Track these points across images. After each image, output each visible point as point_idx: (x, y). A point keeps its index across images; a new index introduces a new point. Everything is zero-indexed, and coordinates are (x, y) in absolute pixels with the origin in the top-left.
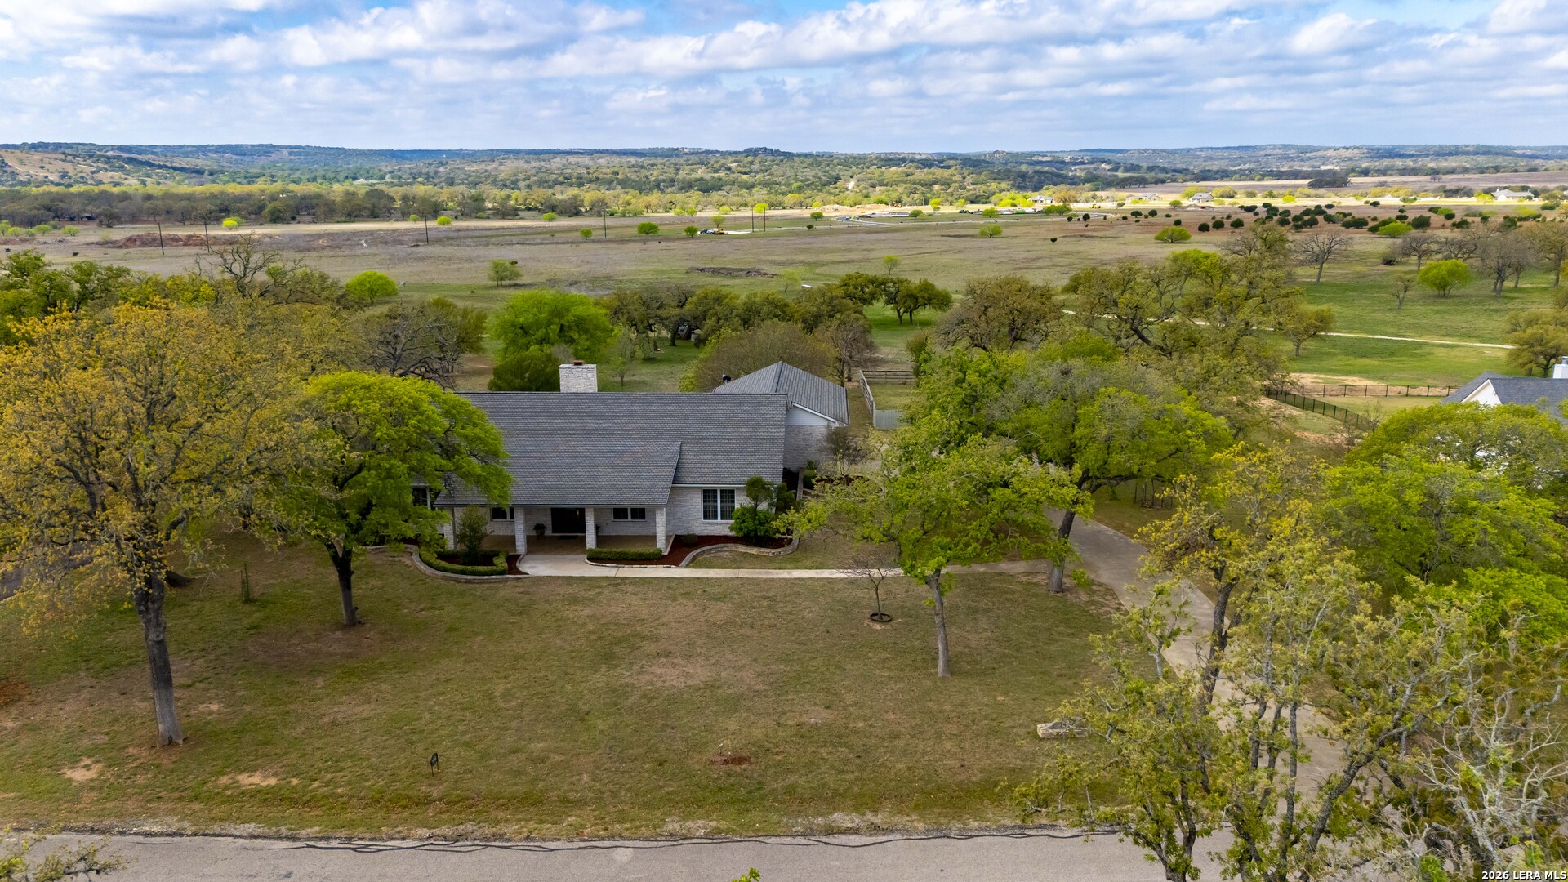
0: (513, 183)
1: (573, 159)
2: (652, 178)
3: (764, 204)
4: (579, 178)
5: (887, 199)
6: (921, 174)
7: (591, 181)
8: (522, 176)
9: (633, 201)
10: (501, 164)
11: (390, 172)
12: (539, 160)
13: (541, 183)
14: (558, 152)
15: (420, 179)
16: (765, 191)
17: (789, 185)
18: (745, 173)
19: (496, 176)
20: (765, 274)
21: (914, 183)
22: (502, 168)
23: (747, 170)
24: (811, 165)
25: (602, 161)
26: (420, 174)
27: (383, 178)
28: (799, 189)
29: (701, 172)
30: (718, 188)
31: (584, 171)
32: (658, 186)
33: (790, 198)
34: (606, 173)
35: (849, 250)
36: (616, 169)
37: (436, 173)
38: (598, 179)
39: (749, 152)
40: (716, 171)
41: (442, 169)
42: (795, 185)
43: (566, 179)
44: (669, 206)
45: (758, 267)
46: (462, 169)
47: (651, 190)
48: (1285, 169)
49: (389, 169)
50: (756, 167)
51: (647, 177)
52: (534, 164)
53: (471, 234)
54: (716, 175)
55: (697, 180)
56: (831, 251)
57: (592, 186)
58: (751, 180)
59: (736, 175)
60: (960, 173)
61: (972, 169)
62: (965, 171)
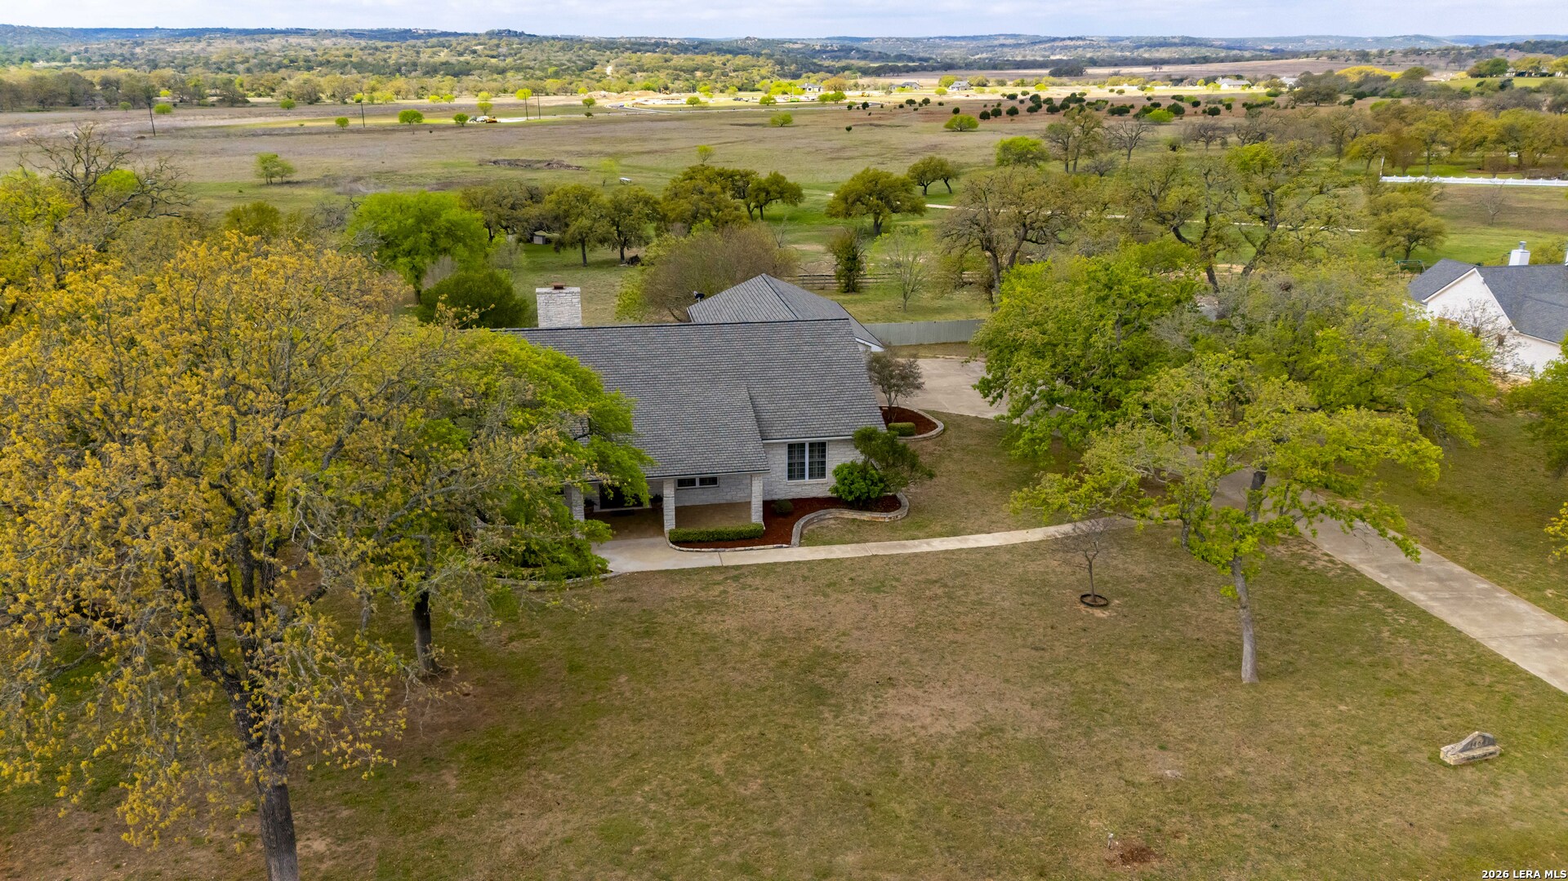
0: (229, 66)
1: (293, 40)
2: (391, 62)
3: (526, 90)
4: (307, 60)
5: (654, 86)
6: (679, 60)
7: (321, 64)
8: (238, 59)
9: (378, 85)
10: (209, 45)
11: (75, 54)
12: (254, 40)
13: (262, 66)
14: (273, 32)
15: (114, 62)
16: (520, 76)
17: (543, 70)
18: (493, 57)
19: (207, 59)
20: (568, 167)
21: (676, 69)
22: (210, 49)
23: (495, 53)
24: (562, 49)
25: (327, 42)
26: (114, 56)
27: (67, 60)
28: (556, 75)
29: (444, 55)
30: (468, 73)
31: (309, 53)
32: (399, 70)
33: (550, 83)
34: (337, 55)
35: (645, 140)
36: (347, 51)
37: (132, 54)
38: (329, 62)
39: (491, 34)
40: (461, 54)
41: (138, 50)
42: (551, 70)
43: (292, 61)
44: (420, 91)
45: (556, 159)
46: (163, 50)
47: (392, 74)
48: (1019, 58)
49: (73, 49)
50: (503, 50)
51: (385, 60)
52: (247, 45)
54: (462, 59)
55: (443, 64)
56: (626, 141)
57: (324, 70)
58: (502, 64)
59: (484, 59)
60: (718, 60)
61: (729, 56)
62: (723, 58)
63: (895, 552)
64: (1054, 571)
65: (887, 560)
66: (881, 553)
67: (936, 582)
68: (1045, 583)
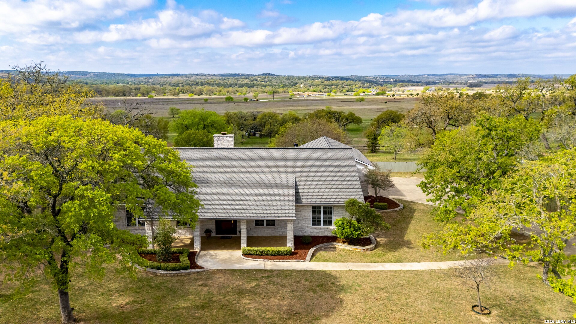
0: (177, 85)
1: (199, 77)
2: (229, 83)
4: (202, 83)
5: (316, 90)
6: (326, 82)
7: (206, 84)
8: (180, 82)
9: (222, 90)
10: (172, 78)
13: (187, 84)
16: (271, 87)
17: (279, 86)
18: (263, 82)
19: (170, 82)
21: (325, 85)
22: (173, 80)
23: (263, 80)
24: (287, 79)
25: (210, 78)
26: (142, 82)
27: (128, 83)
28: (283, 87)
29: (246, 81)
30: (253, 87)
33: (280, 90)
34: (211, 81)
36: (215, 80)
37: (148, 81)
38: (208, 83)
39: (263, 75)
40: (252, 81)
41: (150, 80)
43: (197, 83)
44: (236, 92)
46: (158, 80)
47: (229, 87)
48: (455, 81)
49: (131, 80)
50: (266, 79)
51: (227, 83)
52: (184, 78)
53: (161, 101)
55: (245, 84)
58: (265, 84)
59: (259, 82)
60: (341, 82)
61: (345, 81)
62: (343, 82)
63: (362, 269)
64: (456, 288)
65: (356, 273)
66: (354, 269)
67: (382, 289)
68: (450, 295)
